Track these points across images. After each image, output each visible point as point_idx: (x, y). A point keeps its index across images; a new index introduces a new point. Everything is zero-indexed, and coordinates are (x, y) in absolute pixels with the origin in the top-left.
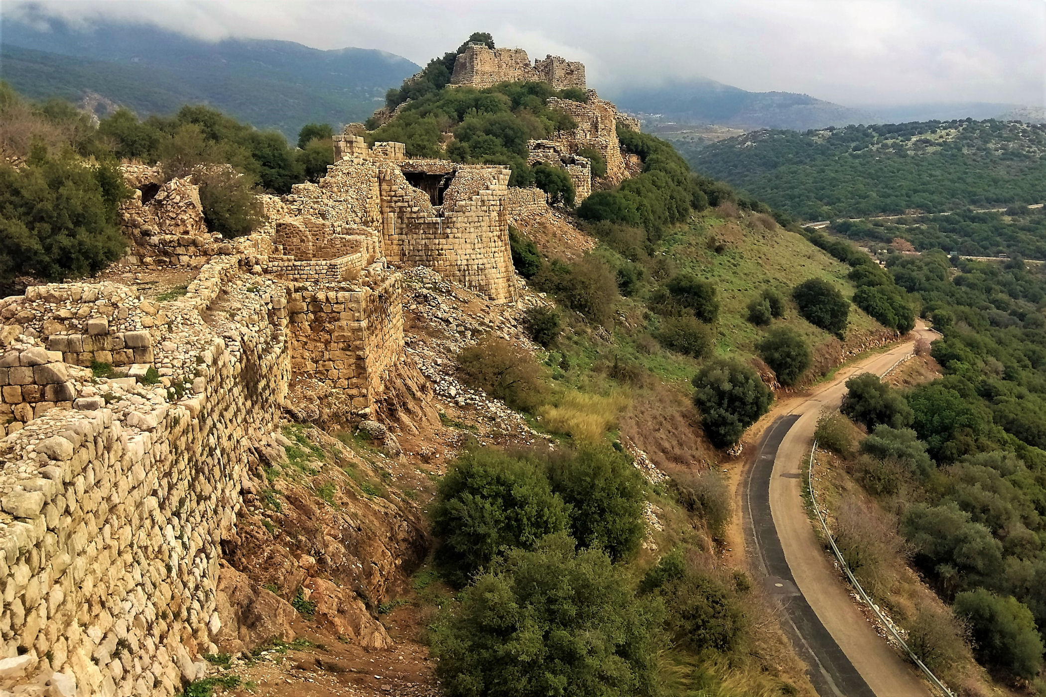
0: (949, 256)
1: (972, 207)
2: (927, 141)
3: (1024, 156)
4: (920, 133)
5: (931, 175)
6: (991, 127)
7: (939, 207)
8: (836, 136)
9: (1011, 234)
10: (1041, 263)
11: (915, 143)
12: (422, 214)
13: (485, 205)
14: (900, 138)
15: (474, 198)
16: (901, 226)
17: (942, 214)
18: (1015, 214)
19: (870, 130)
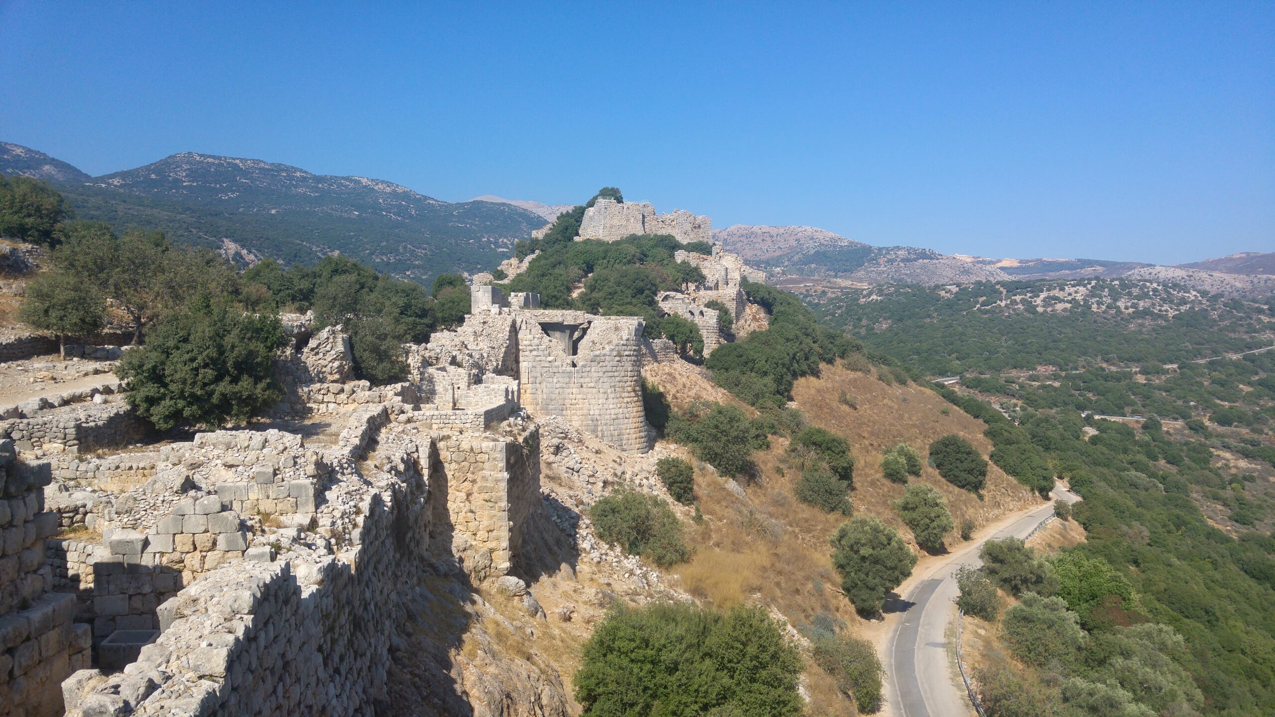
0: (1083, 416)
1: (1104, 365)
2: (1056, 298)
3: (1156, 314)
4: (1048, 290)
5: (1060, 333)
6: (1120, 285)
7: (1071, 365)
8: (963, 291)
9: (1146, 394)
10: (1179, 424)
11: (1044, 301)
12: (556, 364)
13: (619, 355)
14: (1029, 295)
15: (608, 348)
16: (1034, 383)
17: (1074, 372)
18: (1149, 373)
19: (997, 287)
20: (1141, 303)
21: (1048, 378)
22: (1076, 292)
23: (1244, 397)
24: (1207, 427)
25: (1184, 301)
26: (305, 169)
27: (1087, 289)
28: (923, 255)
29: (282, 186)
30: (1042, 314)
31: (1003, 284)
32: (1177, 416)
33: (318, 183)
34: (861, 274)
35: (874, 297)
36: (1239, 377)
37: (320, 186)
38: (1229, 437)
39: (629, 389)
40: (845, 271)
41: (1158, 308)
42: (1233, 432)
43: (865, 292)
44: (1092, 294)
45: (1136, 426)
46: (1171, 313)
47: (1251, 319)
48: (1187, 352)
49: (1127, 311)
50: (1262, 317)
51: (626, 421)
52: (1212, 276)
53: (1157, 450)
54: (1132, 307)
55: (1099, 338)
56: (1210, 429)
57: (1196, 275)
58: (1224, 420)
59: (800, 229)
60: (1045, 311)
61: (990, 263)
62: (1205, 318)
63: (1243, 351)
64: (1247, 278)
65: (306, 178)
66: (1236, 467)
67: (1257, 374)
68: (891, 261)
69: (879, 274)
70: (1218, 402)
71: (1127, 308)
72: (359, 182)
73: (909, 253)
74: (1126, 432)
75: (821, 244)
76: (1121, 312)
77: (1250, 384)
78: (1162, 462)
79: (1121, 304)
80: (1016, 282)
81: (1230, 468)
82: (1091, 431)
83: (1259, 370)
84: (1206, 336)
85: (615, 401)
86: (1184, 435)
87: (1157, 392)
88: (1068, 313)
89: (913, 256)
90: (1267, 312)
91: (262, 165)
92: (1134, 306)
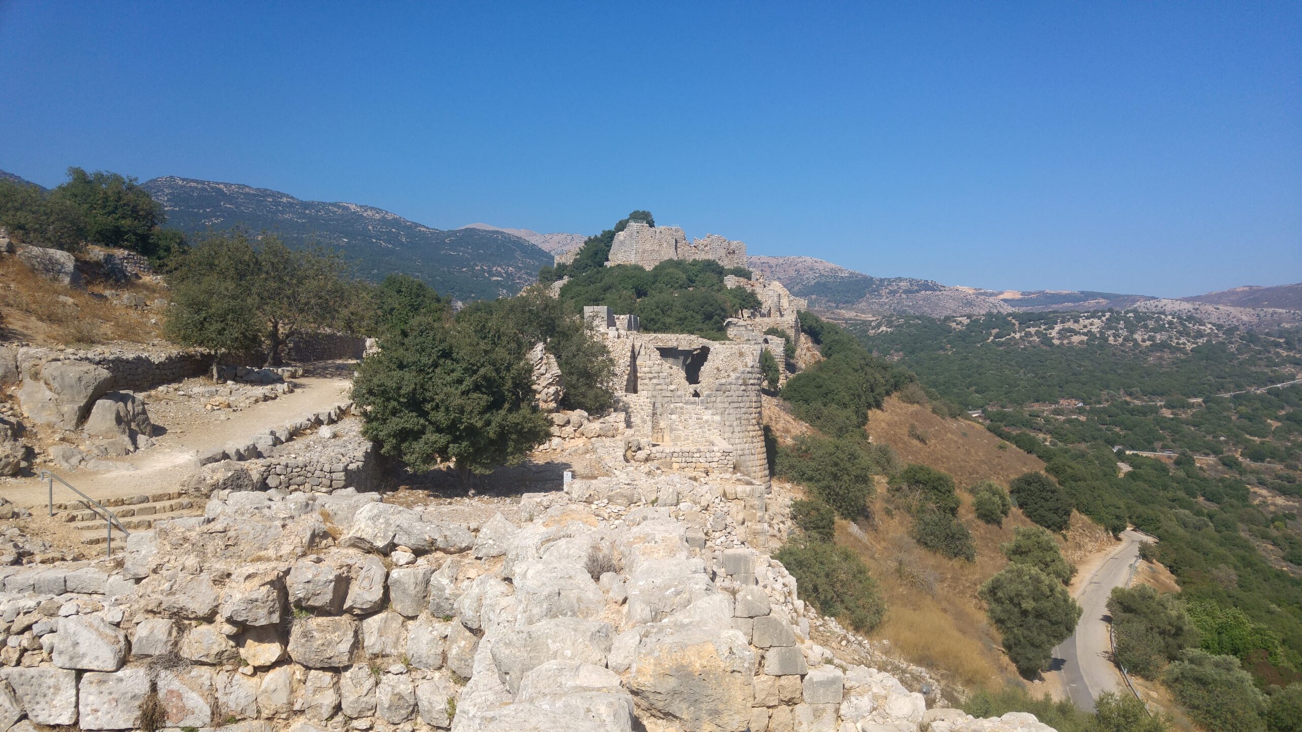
0: (1115, 451)
2: (1071, 331)
3: (1175, 347)
4: (1063, 322)
6: (1135, 317)
7: (1094, 398)
8: (974, 323)
9: (1174, 427)
10: (1211, 459)
11: (1059, 332)
12: (679, 393)
13: (745, 384)
14: (1043, 327)
15: (733, 376)
16: (1058, 417)
17: (1098, 406)
18: (1173, 407)
19: (1010, 318)
20: (1158, 336)
21: (1072, 412)
22: (1091, 324)
23: (1273, 432)
24: (1241, 462)
25: (1200, 334)
26: (291, 194)
27: (1102, 321)
28: (926, 286)
29: (268, 212)
30: (1058, 346)
31: (1014, 316)
32: (1208, 451)
33: (306, 209)
34: (863, 305)
35: (883, 328)
36: (1265, 412)
37: (307, 212)
38: (1263, 473)
39: (754, 421)
40: (846, 302)
41: (1176, 341)
42: (1267, 469)
43: (873, 324)
44: (1109, 325)
45: (1168, 461)
46: (1189, 347)
47: (1269, 352)
48: (1210, 386)
49: (1145, 344)
50: (1281, 351)
51: (752, 457)
52: (1218, 309)
53: (1195, 487)
54: (1149, 340)
55: (1120, 371)
56: (1243, 465)
57: (1202, 308)
58: (1257, 456)
59: (800, 260)
60: (1062, 344)
61: (992, 295)
62: (1224, 351)
63: (1266, 385)
64: (1253, 312)
65: (292, 204)
66: (1274, 504)
67: (1283, 408)
68: (893, 293)
69: (882, 305)
70: (1248, 436)
71: (1144, 341)
72: (347, 208)
73: (911, 285)
74: (1160, 468)
75: (821, 275)
76: (1139, 345)
77: (1277, 419)
78: (1201, 499)
79: (1138, 336)
80: (1029, 314)
81: (1268, 506)
82: (1125, 468)
83: (1285, 404)
84: (1227, 370)
85: (741, 435)
86: (1217, 471)
87: (1184, 426)
88: (1085, 346)
89: (915, 288)
90: (1285, 346)
91: (248, 190)
92: (1151, 338)
